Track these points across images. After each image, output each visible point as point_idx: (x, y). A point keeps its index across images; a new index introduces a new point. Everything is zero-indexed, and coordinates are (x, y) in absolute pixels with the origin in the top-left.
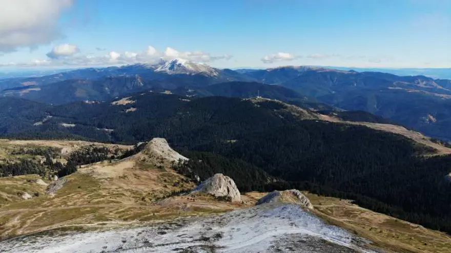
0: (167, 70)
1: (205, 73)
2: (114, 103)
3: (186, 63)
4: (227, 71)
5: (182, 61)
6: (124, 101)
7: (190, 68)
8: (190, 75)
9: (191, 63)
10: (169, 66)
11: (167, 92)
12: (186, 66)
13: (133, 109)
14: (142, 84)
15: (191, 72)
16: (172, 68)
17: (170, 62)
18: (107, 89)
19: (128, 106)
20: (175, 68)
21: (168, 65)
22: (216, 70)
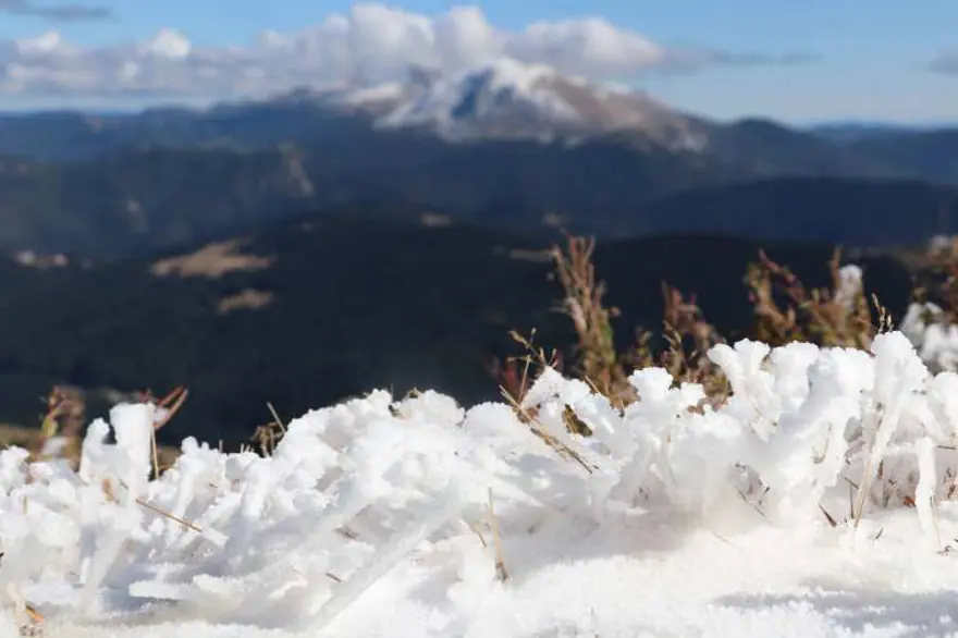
0: (443, 117)
1: (639, 134)
2: (163, 268)
3: (541, 83)
4: (758, 132)
5: (518, 76)
6: (214, 261)
7: (561, 108)
8: (557, 144)
9: (563, 88)
10: (454, 99)
11: (431, 220)
12: (540, 98)
13: (253, 299)
14: (307, 187)
15: (563, 130)
16: (465, 107)
17: (459, 77)
18: (133, 206)
19: (231, 283)
20: (483, 107)
21: (445, 93)
22: (696, 124)
